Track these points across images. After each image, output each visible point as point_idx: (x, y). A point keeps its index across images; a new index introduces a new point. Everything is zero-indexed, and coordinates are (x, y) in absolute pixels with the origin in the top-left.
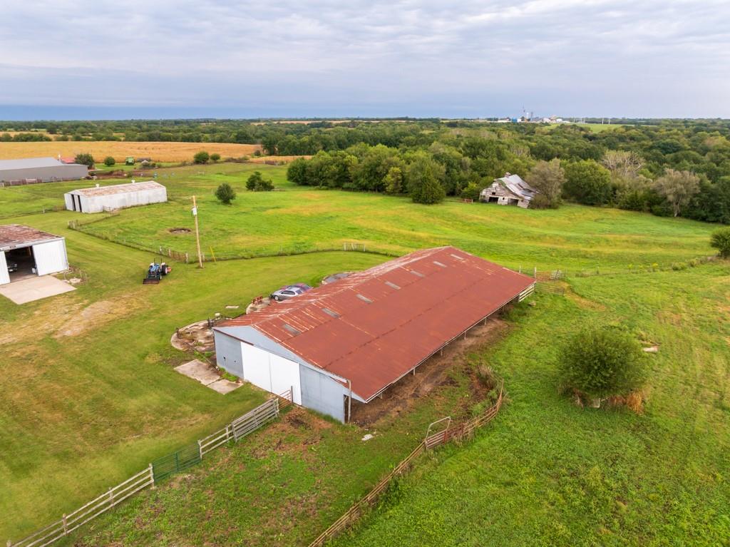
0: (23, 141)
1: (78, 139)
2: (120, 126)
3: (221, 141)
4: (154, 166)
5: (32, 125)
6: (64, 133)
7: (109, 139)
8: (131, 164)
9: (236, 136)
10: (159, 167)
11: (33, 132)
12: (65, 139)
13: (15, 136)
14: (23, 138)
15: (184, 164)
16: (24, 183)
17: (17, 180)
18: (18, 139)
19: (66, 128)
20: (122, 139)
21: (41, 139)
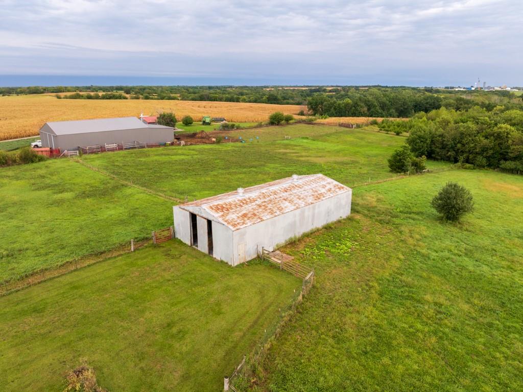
0: (107, 99)
1: (147, 98)
2: (173, 90)
3: (255, 101)
4: (233, 126)
5: (114, 88)
6: (136, 93)
7: (170, 98)
8: (209, 124)
9: (268, 98)
10: (238, 128)
11: (115, 93)
12: (138, 98)
13: (102, 95)
14: (108, 97)
15: (260, 126)
16: (103, 149)
17: (95, 146)
18: (104, 98)
19: (137, 90)
20: (180, 98)
21: (120, 97)
